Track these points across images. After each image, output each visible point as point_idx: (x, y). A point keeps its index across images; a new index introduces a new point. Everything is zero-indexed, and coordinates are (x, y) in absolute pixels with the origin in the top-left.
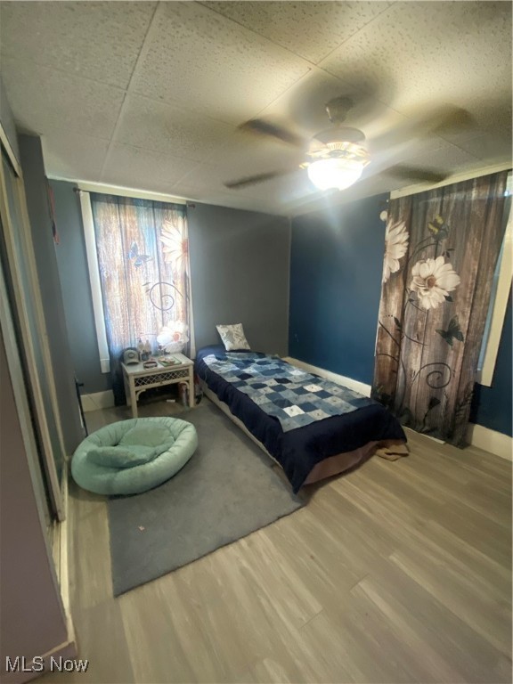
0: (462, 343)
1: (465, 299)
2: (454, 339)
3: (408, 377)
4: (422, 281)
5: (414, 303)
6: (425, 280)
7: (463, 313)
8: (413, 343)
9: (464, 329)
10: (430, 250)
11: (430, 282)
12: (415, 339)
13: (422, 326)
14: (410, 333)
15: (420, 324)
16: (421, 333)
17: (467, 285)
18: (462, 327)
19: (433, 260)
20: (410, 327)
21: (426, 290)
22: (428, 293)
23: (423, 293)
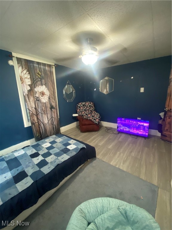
0: (55, 110)
1: (52, 98)
2: (53, 109)
3: (45, 126)
4: (40, 94)
5: (40, 101)
6: (40, 93)
7: (53, 102)
8: (43, 115)
9: (54, 106)
10: (39, 82)
11: (43, 94)
12: (43, 113)
13: (44, 108)
14: (41, 111)
15: (43, 108)
16: (44, 111)
17: (52, 94)
18: (54, 105)
19: (41, 86)
20: (41, 110)
21: (42, 96)
22: (43, 97)
23: (41, 97)
